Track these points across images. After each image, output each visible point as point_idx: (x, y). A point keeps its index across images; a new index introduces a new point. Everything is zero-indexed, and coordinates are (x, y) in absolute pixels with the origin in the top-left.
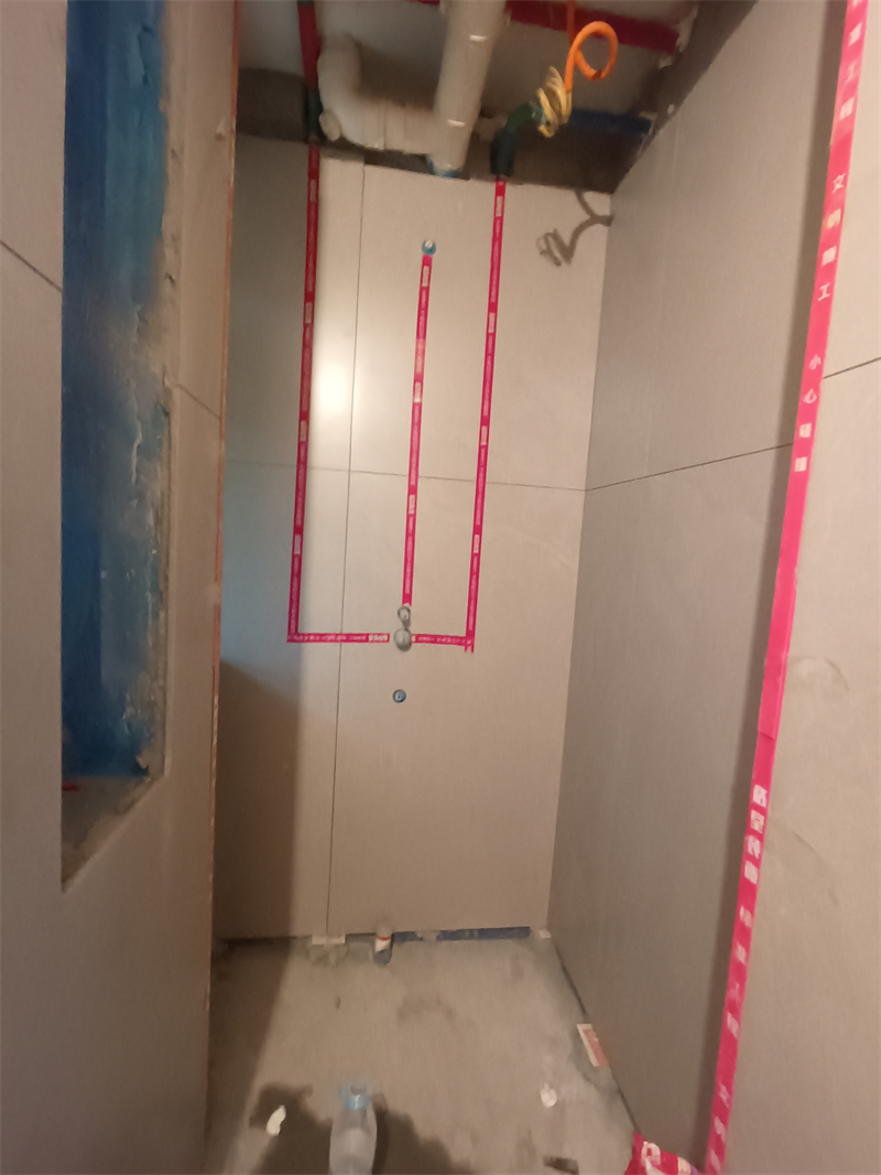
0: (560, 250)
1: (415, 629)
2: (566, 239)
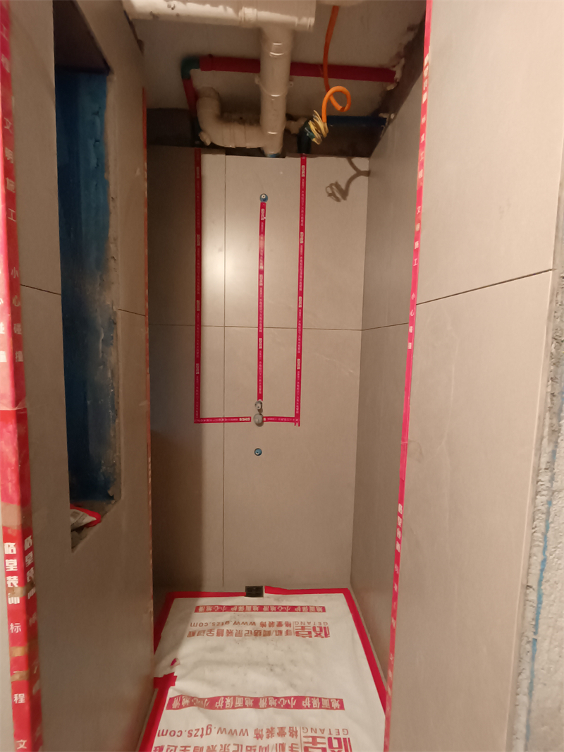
0: (340, 193)
1: (265, 414)
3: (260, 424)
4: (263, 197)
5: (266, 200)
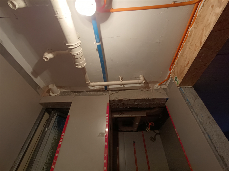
0: (153, 139)
5: (135, 143)
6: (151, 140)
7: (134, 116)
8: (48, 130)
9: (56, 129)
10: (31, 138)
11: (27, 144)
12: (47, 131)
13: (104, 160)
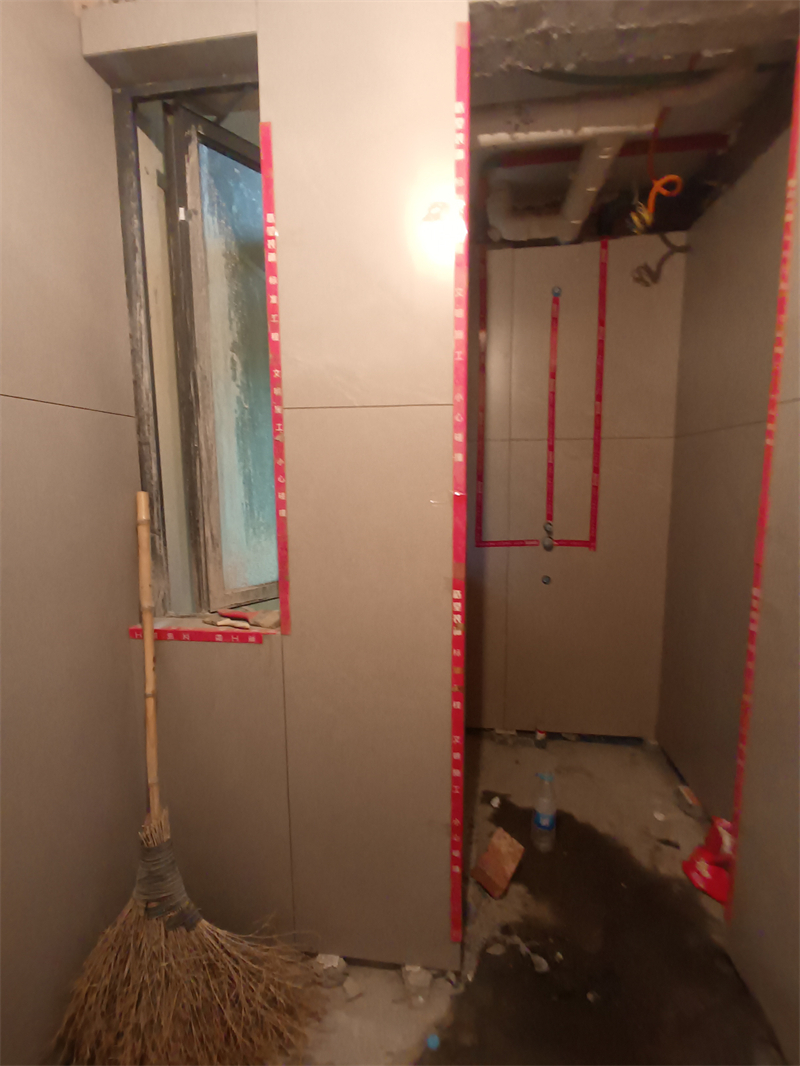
0: (649, 275)
1: (556, 537)
2: (654, 268)
3: (549, 548)
4: (557, 291)
5: (558, 294)
6: (639, 280)
7: (587, 131)
8: (188, 215)
9: (220, 218)
10: (139, 250)
11: (140, 277)
12: (190, 223)
13: (456, 308)
